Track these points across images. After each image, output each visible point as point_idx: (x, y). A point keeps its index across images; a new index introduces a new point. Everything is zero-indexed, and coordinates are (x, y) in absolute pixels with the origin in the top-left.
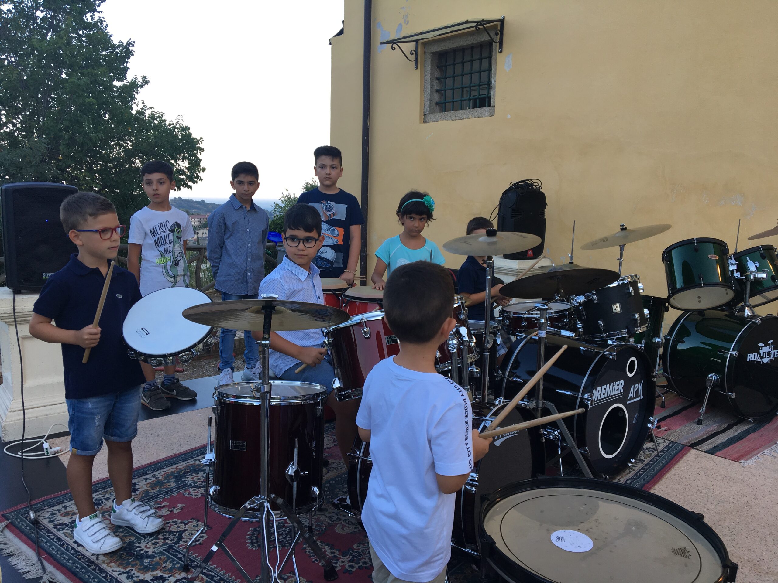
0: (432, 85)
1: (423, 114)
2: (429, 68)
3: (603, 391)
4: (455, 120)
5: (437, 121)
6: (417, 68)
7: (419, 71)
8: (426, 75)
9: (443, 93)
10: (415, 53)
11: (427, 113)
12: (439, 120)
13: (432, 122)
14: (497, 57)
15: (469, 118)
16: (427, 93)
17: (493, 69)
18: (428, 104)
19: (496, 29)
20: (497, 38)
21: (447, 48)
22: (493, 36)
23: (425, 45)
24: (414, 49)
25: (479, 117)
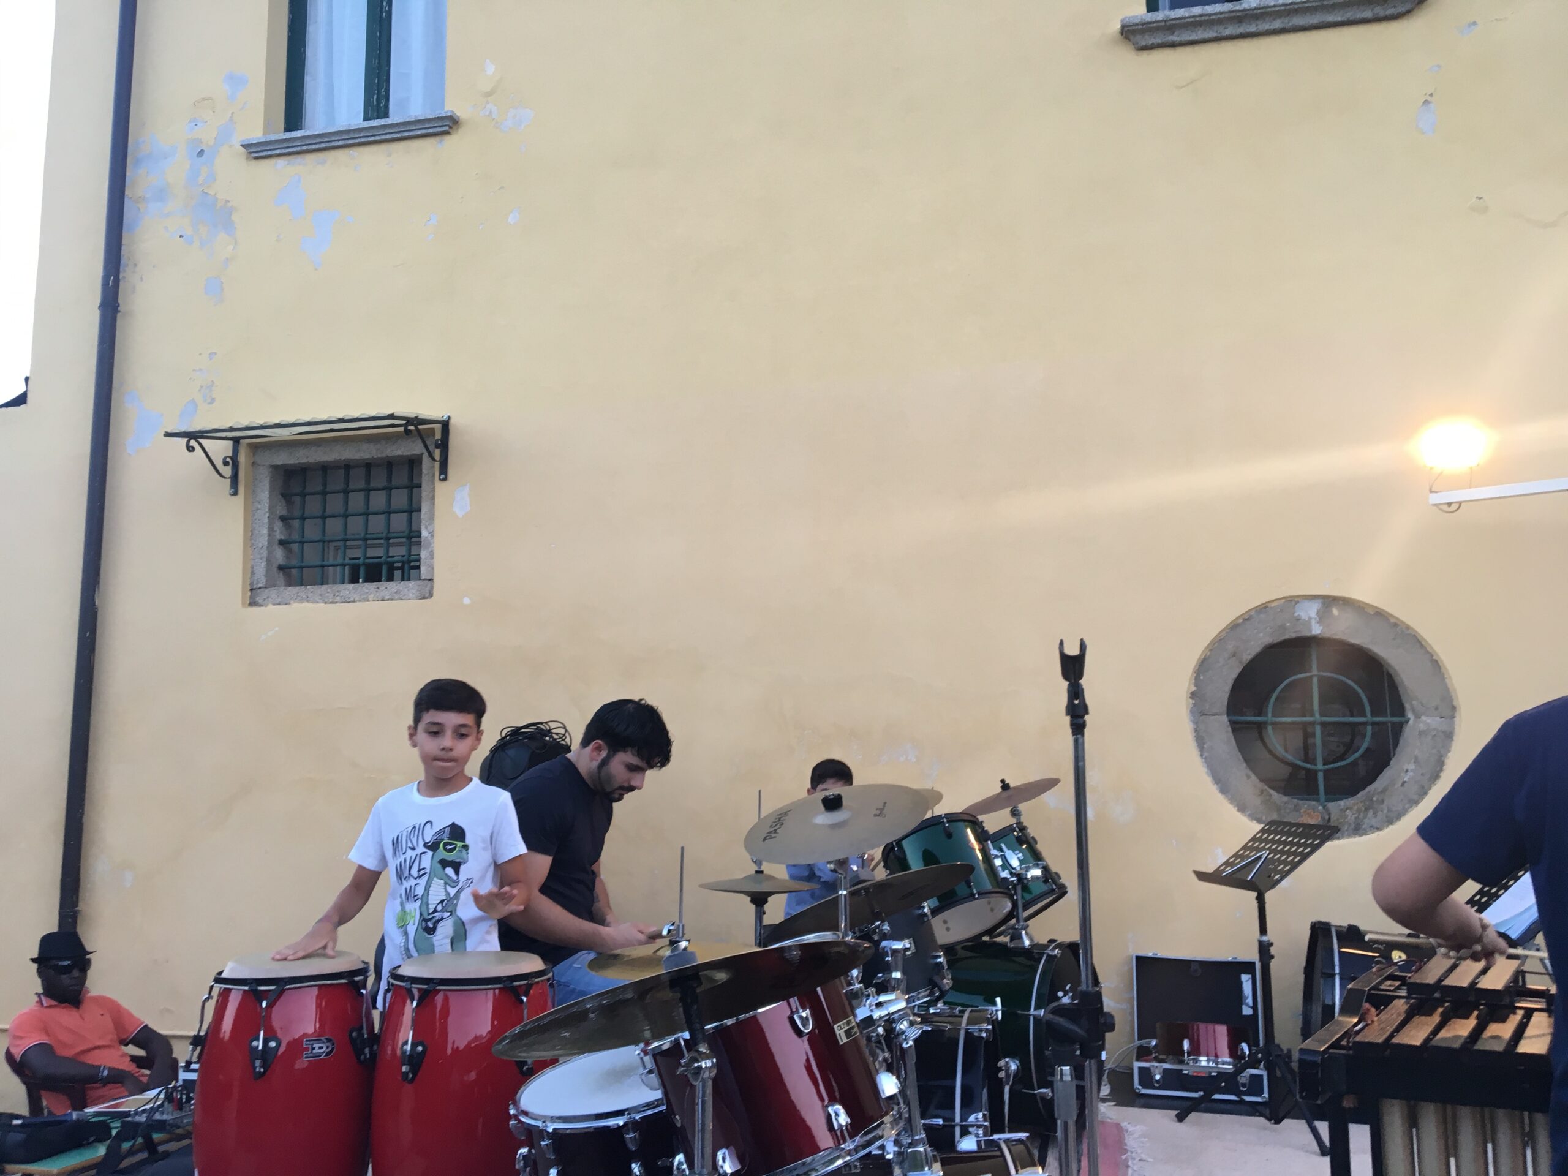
0: (271, 530)
1: (249, 588)
2: (264, 495)
4: (333, 603)
5: (286, 604)
6: (235, 493)
7: (240, 499)
8: (258, 510)
9: (295, 547)
10: (233, 462)
11: (260, 585)
12: (292, 602)
13: (274, 604)
14: (434, 488)
15: (368, 601)
16: (260, 545)
17: (424, 509)
18: (261, 569)
19: (434, 435)
20: (437, 454)
21: (311, 460)
22: (431, 448)
23: (255, 448)
24: (231, 455)
25: (392, 600)
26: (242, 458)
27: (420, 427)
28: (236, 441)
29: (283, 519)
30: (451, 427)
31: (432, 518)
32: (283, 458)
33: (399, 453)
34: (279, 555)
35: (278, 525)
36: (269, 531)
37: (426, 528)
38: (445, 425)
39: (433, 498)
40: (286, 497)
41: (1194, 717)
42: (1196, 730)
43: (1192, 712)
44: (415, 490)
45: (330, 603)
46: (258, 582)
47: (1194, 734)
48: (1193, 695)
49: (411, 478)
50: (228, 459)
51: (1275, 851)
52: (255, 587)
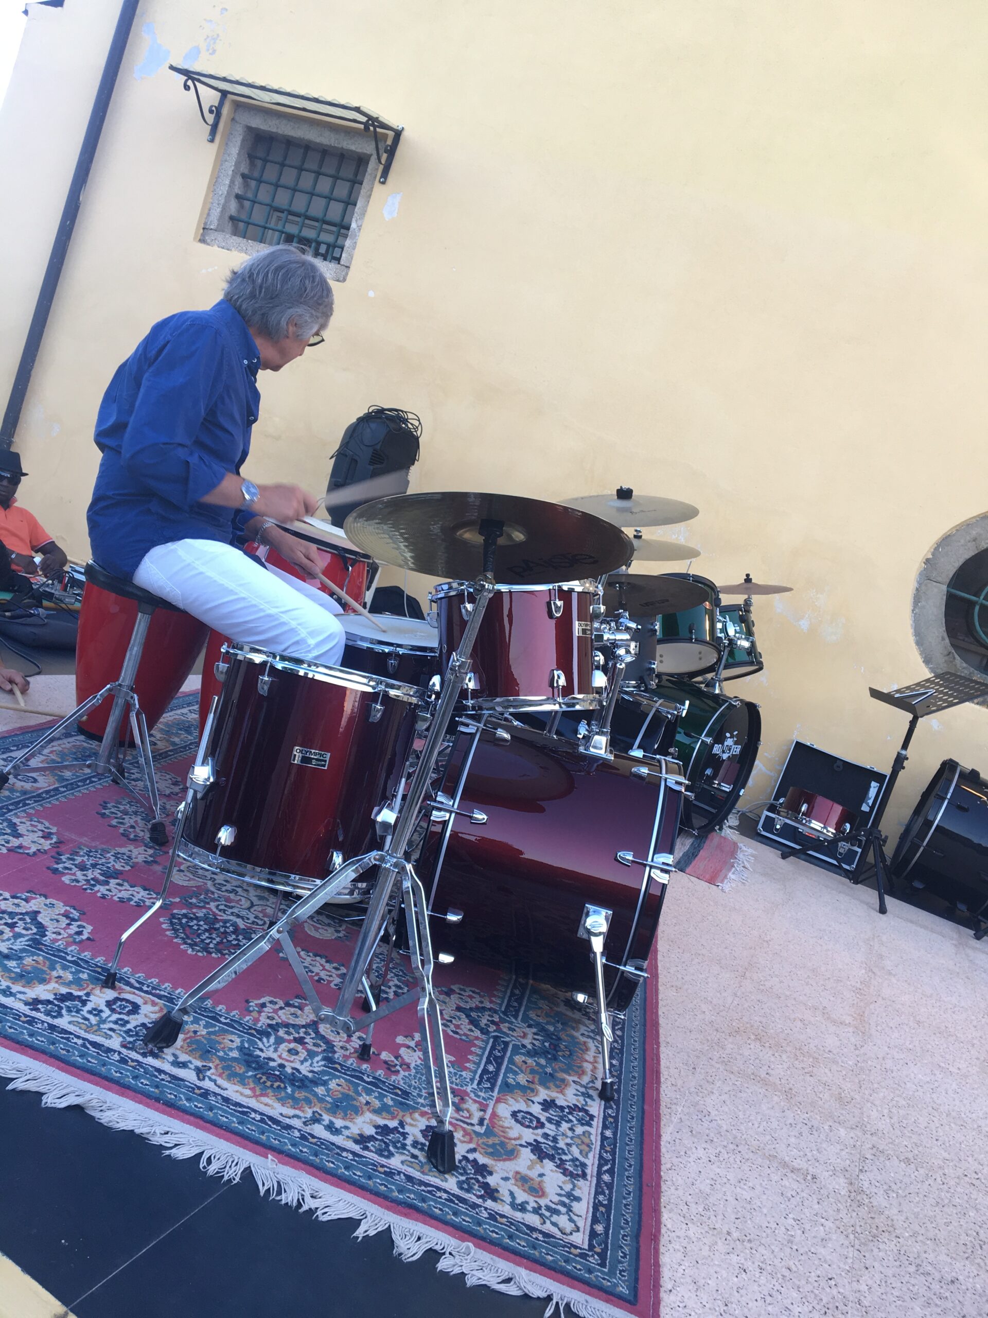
0: (232, 182)
1: (202, 226)
2: (234, 150)
5: (228, 250)
7: (214, 147)
8: (226, 161)
9: (247, 204)
10: (217, 111)
11: (212, 227)
12: (233, 249)
13: (219, 247)
14: (373, 188)
16: (220, 193)
17: (359, 204)
18: (216, 212)
19: (386, 141)
20: (384, 157)
21: (280, 132)
22: (381, 151)
23: (237, 106)
24: (217, 105)
26: (225, 111)
27: (378, 130)
28: (224, 94)
29: (244, 176)
30: (402, 137)
31: (363, 213)
32: (257, 122)
33: (353, 148)
34: (233, 207)
35: (239, 180)
36: (230, 182)
37: (356, 221)
38: (398, 134)
39: (370, 196)
40: (252, 157)
41: (920, 579)
42: (917, 589)
43: (920, 574)
44: (356, 185)
46: (210, 225)
47: (915, 592)
48: (927, 561)
49: (356, 175)
50: (214, 108)
51: (941, 692)
52: (207, 227)
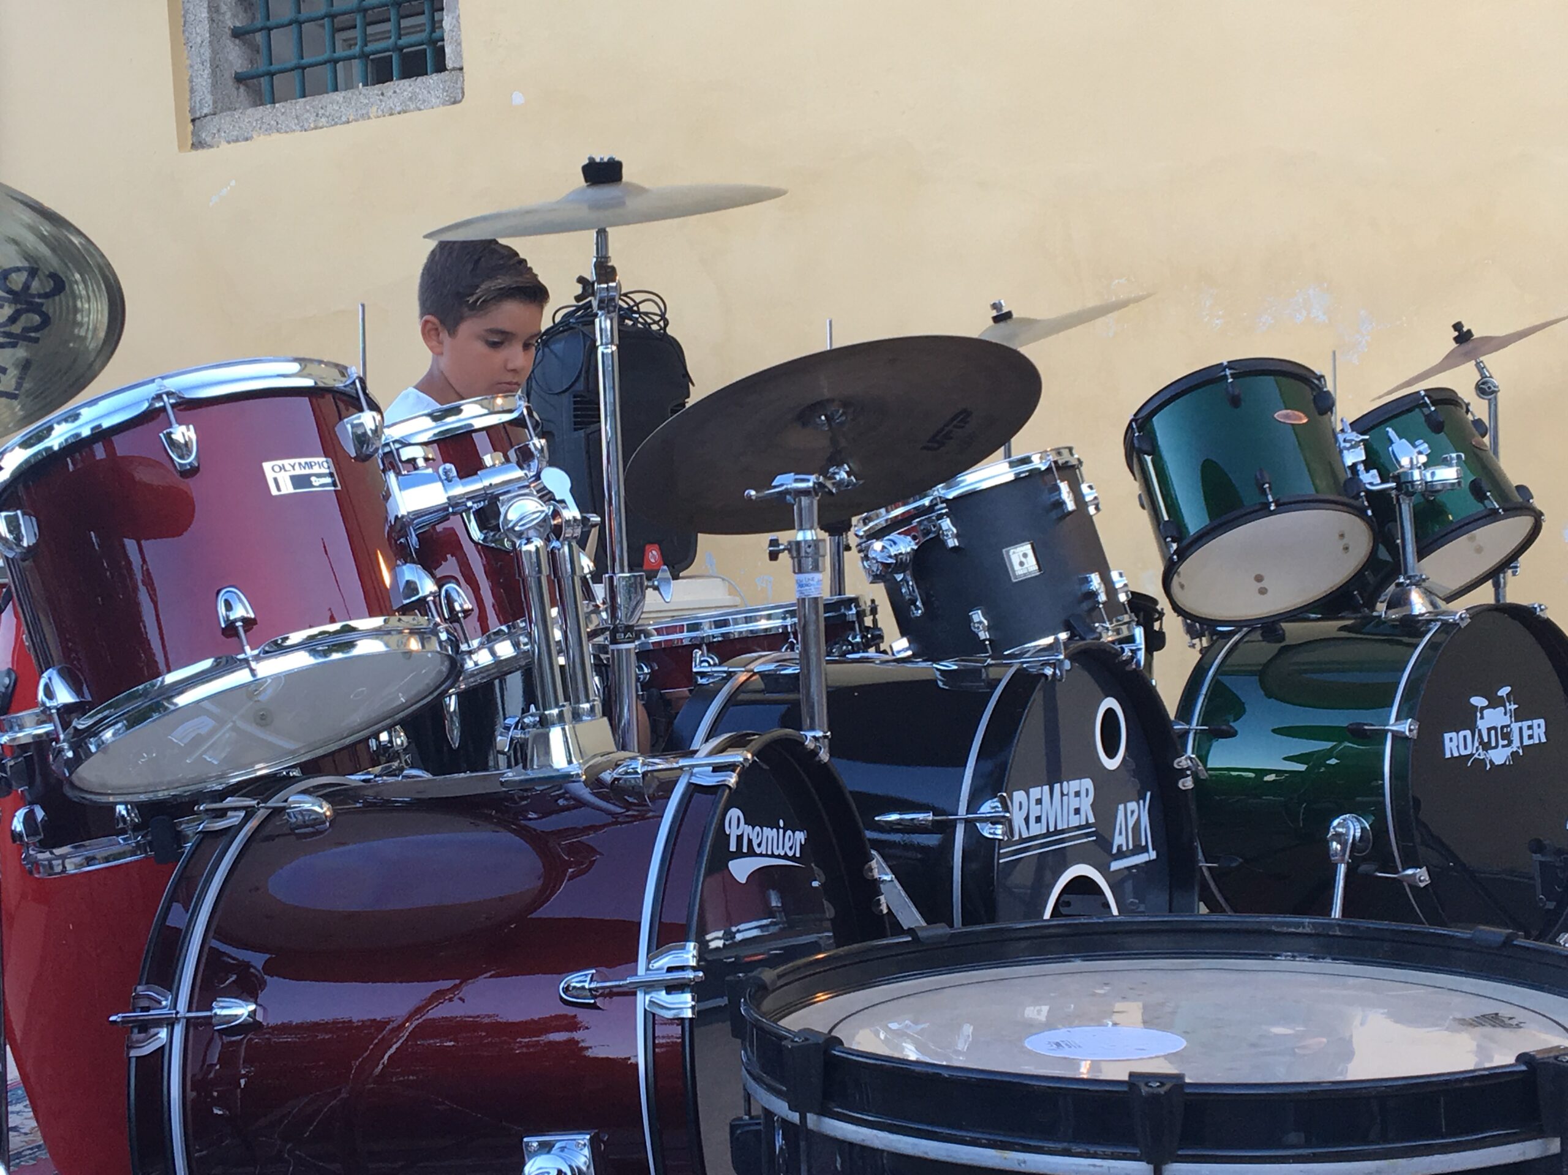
0: (214, 10)
1: (189, 117)
3: (1035, 811)
4: (316, 128)
5: (247, 139)
9: (258, 39)
11: (205, 111)
12: (255, 134)
13: (229, 142)
15: (369, 118)
16: (199, 40)
18: (203, 80)
25: (405, 112)
34: (236, 57)
36: (211, 13)
45: (313, 129)
46: (201, 108)
52: (198, 115)
